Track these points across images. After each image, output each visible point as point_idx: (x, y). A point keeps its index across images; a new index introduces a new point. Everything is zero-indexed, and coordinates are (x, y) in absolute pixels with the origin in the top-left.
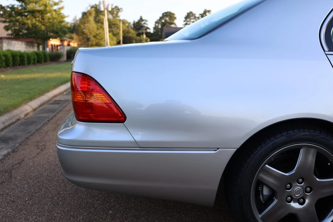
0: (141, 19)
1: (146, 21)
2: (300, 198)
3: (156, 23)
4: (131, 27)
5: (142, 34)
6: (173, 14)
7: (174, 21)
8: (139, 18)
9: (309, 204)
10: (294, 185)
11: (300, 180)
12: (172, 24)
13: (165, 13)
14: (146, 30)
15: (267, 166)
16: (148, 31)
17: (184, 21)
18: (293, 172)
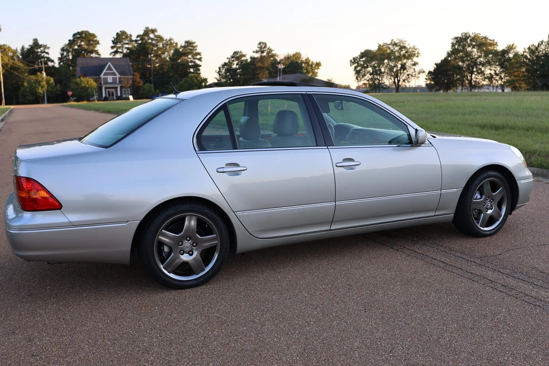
0: (36, 44)
1: (45, 47)
2: (190, 251)
3: (63, 50)
4: (18, 57)
5: (40, 70)
6: (94, 36)
7: (95, 47)
8: (31, 43)
9: (197, 255)
10: (184, 242)
11: (188, 238)
12: (92, 52)
13: (78, 33)
14: (46, 63)
15: (163, 231)
16: (50, 64)
17: (112, 47)
18: (182, 233)
